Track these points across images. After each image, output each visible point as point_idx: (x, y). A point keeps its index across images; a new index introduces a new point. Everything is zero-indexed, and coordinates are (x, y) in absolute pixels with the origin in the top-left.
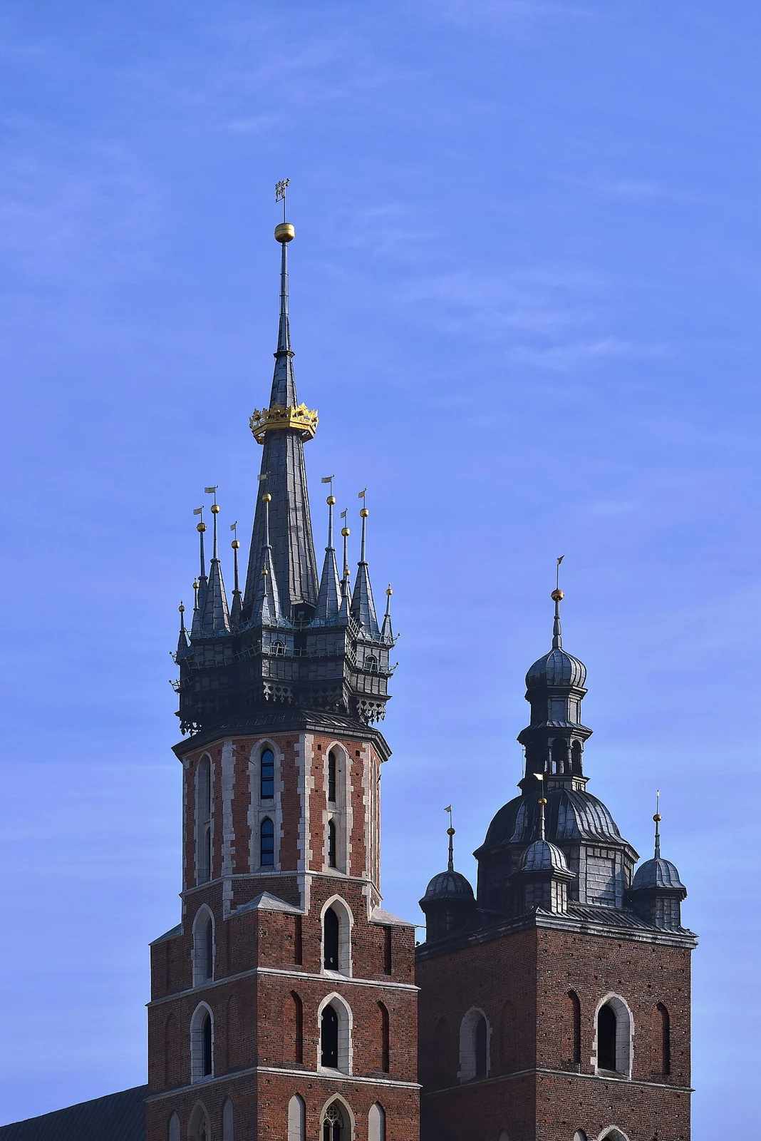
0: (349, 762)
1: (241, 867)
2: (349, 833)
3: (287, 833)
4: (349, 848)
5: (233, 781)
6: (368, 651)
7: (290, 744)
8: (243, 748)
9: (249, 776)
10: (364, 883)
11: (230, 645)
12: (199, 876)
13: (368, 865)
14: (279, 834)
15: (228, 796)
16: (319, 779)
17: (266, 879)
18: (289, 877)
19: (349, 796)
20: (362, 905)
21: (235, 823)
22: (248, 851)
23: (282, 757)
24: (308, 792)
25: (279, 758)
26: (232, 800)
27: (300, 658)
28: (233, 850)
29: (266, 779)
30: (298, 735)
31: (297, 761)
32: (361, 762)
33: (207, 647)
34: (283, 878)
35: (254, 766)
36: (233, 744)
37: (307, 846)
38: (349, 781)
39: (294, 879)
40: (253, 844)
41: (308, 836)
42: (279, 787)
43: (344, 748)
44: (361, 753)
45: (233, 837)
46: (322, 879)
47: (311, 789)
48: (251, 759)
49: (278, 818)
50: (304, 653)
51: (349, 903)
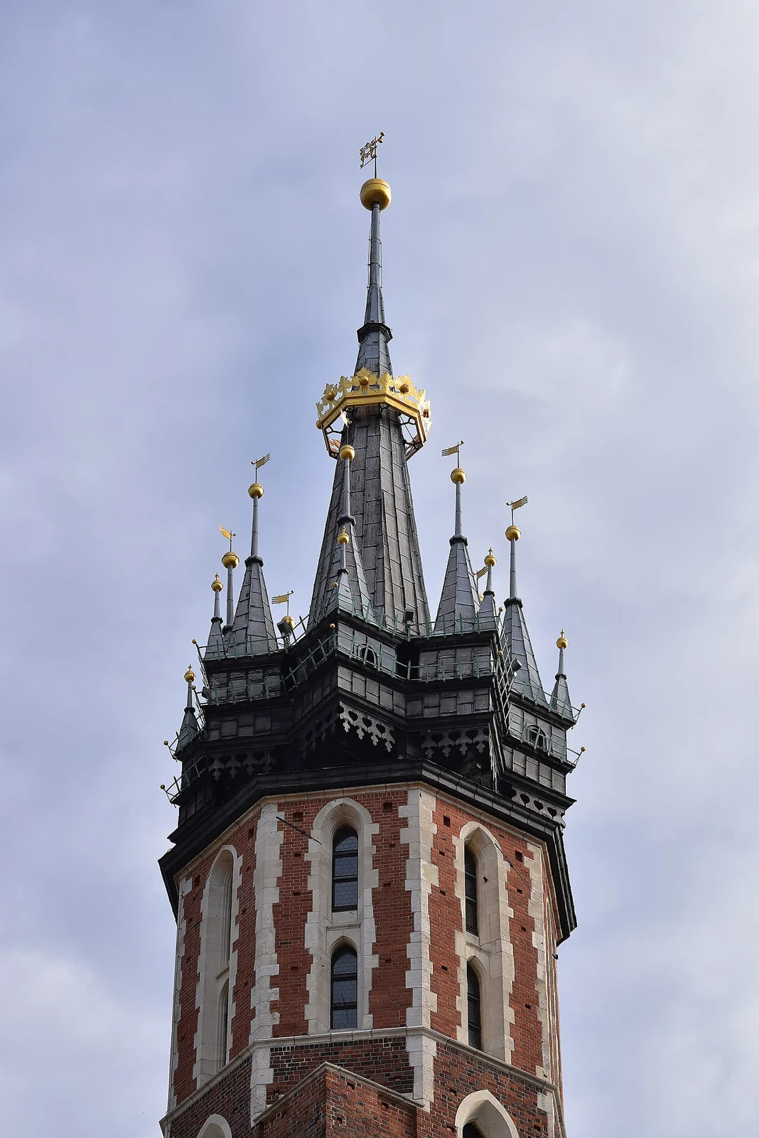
0: (504, 867)
1: (292, 1021)
2: (508, 988)
3: (385, 961)
4: (509, 1015)
5: (279, 872)
6: (530, 719)
7: (389, 807)
8: (298, 816)
9: (309, 863)
10: (542, 1087)
11: (277, 670)
12: (202, 1073)
13: (546, 1056)
14: (368, 962)
15: (268, 897)
16: (447, 874)
17: (341, 1044)
18: (390, 1040)
19: (505, 925)
20: (538, 1129)
21: (280, 945)
22: (305, 995)
23: (376, 829)
24: (426, 890)
25: (368, 830)
26: (275, 906)
27: (407, 682)
28: (274, 994)
29: (344, 880)
30: (406, 793)
31: (405, 836)
32: (526, 872)
33: (234, 675)
34: (376, 1041)
35: (319, 848)
36: (279, 810)
37: (426, 984)
38: (504, 897)
39: (400, 1043)
40: (317, 982)
41: (428, 967)
42: (369, 879)
43: (494, 840)
44: (526, 858)
45: (276, 970)
46: (457, 1052)
47: (433, 887)
48: (315, 833)
49: (366, 937)
50: (415, 673)
51: (514, 1115)
